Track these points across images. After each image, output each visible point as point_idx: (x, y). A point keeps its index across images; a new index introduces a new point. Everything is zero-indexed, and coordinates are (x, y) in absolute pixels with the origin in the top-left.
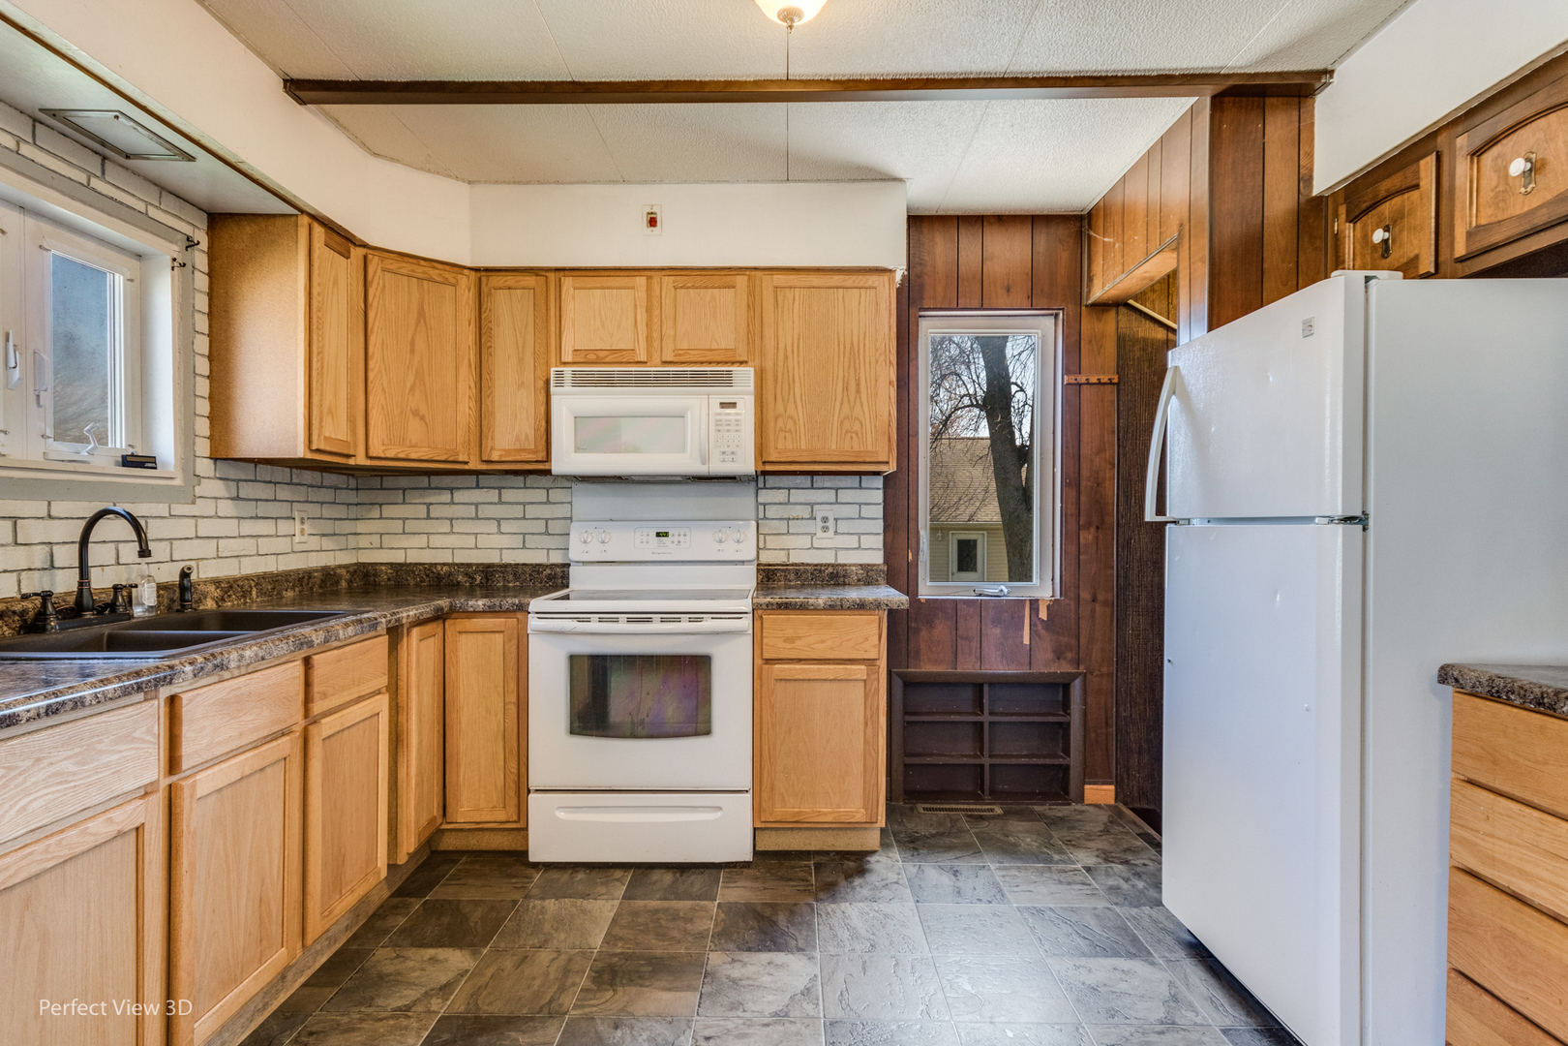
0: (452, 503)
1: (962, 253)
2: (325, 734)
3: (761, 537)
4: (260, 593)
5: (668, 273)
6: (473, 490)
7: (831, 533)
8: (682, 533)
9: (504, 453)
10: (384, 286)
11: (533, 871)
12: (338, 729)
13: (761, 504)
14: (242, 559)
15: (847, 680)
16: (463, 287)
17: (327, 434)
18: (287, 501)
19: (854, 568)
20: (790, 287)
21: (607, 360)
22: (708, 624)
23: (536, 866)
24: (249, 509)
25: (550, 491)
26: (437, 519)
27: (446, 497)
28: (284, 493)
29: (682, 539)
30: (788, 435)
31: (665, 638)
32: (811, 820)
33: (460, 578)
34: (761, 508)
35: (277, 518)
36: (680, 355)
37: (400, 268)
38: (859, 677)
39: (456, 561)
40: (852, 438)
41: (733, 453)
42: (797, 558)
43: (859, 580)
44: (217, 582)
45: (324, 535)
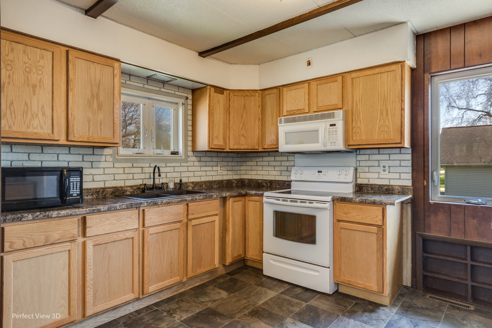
0: (263, 161)
1: (453, 44)
2: (193, 224)
3: (358, 173)
4: (206, 186)
5: (315, 80)
6: (268, 157)
7: (387, 172)
8: (326, 171)
9: (268, 146)
10: (234, 100)
11: (264, 277)
12: (198, 223)
13: (358, 161)
14: (201, 177)
15: (369, 232)
16: (257, 96)
17: (215, 144)
18: (216, 161)
19: (396, 187)
20: (358, 77)
21: (296, 113)
22: (315, 205)
23: (266, 276)
24: (204, 164)
25: (288, 157)
26: (259, 166)
27: (261, 159)
28: (214, 159)
29: (326, 173)
30: (357, 134)
31: (299, 208)
32: (354, 285)
33: (264, 184)
34: (358, 162)
35: (212, 166)
36: (319, 109)
37: (238, 94)
38: (373, 231)
39: (264, 179)
40: (384, 134)
41: (335, 142)
42: (372, 182)
43: (399, 192)
44: (193, 183)
45: (229, 170)
